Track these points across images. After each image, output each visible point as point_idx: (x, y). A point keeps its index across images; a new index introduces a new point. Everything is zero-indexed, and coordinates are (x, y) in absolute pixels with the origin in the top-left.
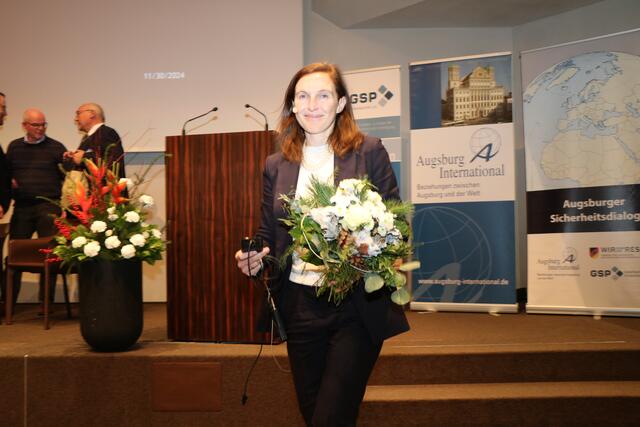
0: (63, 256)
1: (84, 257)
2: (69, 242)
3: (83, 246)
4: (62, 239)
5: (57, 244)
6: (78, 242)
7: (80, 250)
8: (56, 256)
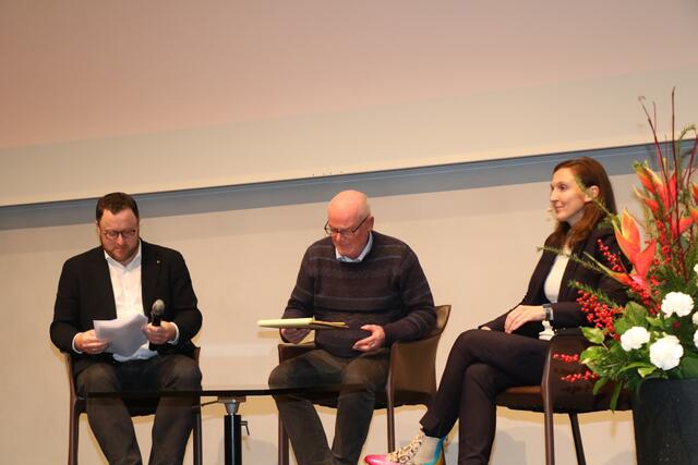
0: (601, 366)
1: (650, 371)
2: (612, 339)
3: (644, 346)
4: (595, 334)
5: (587, 344)
6: (633, 338)
7: (641, 355)
8: (585, 368)
